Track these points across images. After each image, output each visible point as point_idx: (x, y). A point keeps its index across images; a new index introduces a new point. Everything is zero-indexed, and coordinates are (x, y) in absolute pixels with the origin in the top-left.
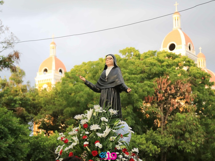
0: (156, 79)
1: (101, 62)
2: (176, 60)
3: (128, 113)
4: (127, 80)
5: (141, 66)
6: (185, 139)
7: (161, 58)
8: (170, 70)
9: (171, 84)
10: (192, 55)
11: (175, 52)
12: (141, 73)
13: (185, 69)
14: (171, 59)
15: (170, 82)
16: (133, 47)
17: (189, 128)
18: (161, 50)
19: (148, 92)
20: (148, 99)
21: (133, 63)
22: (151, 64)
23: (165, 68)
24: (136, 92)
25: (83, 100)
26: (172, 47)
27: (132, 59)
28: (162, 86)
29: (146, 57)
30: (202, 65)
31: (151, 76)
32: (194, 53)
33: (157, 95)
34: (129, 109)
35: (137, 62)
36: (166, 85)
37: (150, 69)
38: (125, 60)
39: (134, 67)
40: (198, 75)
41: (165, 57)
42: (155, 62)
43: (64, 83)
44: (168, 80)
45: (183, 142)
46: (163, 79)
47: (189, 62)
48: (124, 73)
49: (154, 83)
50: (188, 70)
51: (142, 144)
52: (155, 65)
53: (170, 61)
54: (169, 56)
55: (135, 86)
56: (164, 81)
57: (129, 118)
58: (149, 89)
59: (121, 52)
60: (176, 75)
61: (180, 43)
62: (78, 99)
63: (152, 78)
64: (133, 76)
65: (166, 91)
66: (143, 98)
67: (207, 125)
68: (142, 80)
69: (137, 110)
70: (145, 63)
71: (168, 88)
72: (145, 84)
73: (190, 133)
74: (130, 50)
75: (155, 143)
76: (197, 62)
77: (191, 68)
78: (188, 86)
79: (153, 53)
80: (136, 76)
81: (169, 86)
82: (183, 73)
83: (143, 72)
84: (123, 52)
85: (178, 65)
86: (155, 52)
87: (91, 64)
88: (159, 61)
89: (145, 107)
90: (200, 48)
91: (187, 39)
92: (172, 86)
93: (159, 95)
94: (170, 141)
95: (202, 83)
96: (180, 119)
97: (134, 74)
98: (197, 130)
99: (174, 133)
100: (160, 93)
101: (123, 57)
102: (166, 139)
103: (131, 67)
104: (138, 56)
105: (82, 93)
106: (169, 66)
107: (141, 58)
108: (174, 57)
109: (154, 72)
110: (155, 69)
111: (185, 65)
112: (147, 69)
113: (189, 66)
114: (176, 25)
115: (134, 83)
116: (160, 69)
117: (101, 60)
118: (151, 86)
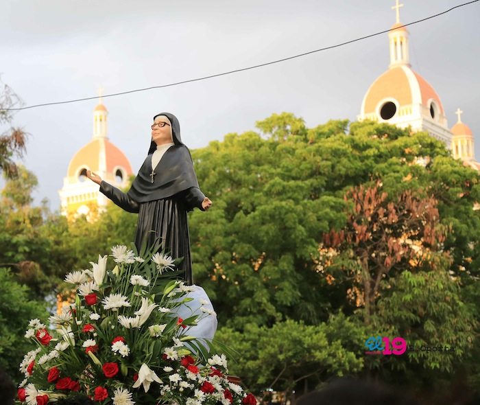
0: (351, 188)
1: (214, 151)
2: (398, 143)
3: (283, 273)
4: (279, 194)
5: (311, 158)
6: (425, 336)
7: (362, 137)
8: (383, 165)
9: (388, 200)
10: (438, 129)
11: (397, 121)
12: (312, 175)
13: (421, 162)
14: (384, 139)
15: (384, 195)
17: (434, 308)
18: (362, 117)
19: (331, 222)
20: (331, 239)
21: (291, 152)
22: (336, 153)
23: (370, 162)
24: (301, 222)
26: (388, 111)
27: (289, 141)
28: (366, 206)
31: (335, 183)
32: (445, 125)
33: (351, 228)
34: (286, 263)
35: (301, 149)
36: (374, 203)
37: (333, 167)
38: (273, 146)
39: (296, 161)
40: (453, 178)
41: (370, 134)
42: (347, 148)
44: (380, 190)
45: (419, 343)
46: (367, 190)
47: (432, 145)
48: (272, 176)
49: (345, 201)
50: (428, 166)
51: (320, 348)
52: (345, 154)
53: (384, 145)
54: (380, 133)
55: (300, 208)
56: (369, 193)
57: (286, 284)
58: (332, 214)
59: (260, 125)
60: (398, 180)
61: (408, 100)
63: (340, 188)
64: (292, 183)
65: (375, 217)
66: (319, 236)
68: (315, 193)
69: (304, 267)
70: (318, 152)
71: (381, 211)
72: (324, 203)
73: (438, 320)
74: (282, 121)
75: (349, 345)
76: (451, 147)
77: (438, 159)
78: (430, 205)
79: (342, 126)
80: (300, 183)
81: (384, 205)
82: (415, 171)
83: (315, 173)
84: (267, 125)
85: (403, 154)
86: (345, 123)
88: (356, 146)
89: (326, 257)
90: (459, 112)
91: (426, 91)
92: (391, 206)
93: (359, 229)
95: (466, 196)
96: (412, 287)
97: (295, 179)
98: (455, 313)
99: (397, 321)
100: (359, 222)
101: (266, 137)
102: (378, 336)
103: (287, 161)
104: (302, 133)
106: (380, 157)
107: (310, 137)
108: (395, 134)
109: (343, 171)
110: (345, 166)
111: (421, 154)
112: (325, 165)
113: (432, 155)
114: (398, 57)
115: (297, 201)
116: (359, 164)
117: (215, 145)
118: (338, 208)
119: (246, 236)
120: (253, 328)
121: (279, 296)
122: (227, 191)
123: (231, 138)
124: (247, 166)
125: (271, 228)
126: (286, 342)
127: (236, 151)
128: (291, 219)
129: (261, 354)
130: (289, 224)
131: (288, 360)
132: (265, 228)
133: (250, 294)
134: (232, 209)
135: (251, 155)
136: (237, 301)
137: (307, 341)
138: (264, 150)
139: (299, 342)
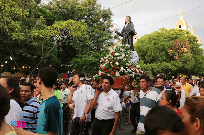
0: (174, 40)
1: (151, 34)
2: (182, 32)
3: (163, 54)
4: (163, 41)
5: (168, 35)
6: (187, 64)
7: (176, 31)
8: (180, 36)
9: (181, 42)
10: (188, 29)
12: (168, 38)
13: (186, 35)
14: (180, 31)
15: (180, 41)
16: (164, 28)
17: (188, 59)
18: (176, 28)
19: (172, 46)
20: (171, 48)
21: (165, 34)
22: (172, 34)
23: (178, 35)
24: (166, 46)
25: (145, 50)
26: (180, 27)
27: (164, 32)
28: (177, 43)
29: (170, 31)
30: (193, 33)
31: (172, 39)
32: (189, 29)
33: (175, 47)
34: (164, 53)
35: (166, 33)
36: (178, 42)
37: (172, 36)
38: (162, 33)
39: (165, 36)
40: (191, 38)
41: (178, 31)
42: (174, 33)
43: (137, 43)
44: (179, 40)
45: (186, 65)
47: (187, 32)
48: (161, 38)
49: (173, 42)
50: (187, 36)
51: (170, 66)
54: (179, 31)
55: (166, 43)
56: (178, 41)
57: (164, 56)
58: (172, 44)
59: (159, 30)
60: (182, 38)
61: (183, 25)
62: (143, 49)
63: (173, 40)
65: (178, 45)
66: (169, 48)
67: (195, 58)
68: (169, 41)
69: (167, 53)
70: (169, 34)
71: (180, 43)
72: (170, 43)
73: (189, 61)
74: (163, 29)
75: (175, 66)
76: (191, 32)
77: (189, 35)
78: (187, 42)
79: (173, 30)
80: (166, 39)
81: (180, 42)
82: (185, 37)
83: (169, 37)
84: (160, 30)
85: (183, 34)
86: (173, 29)
87: (148, 35)
88: (175, 33)
89: (170, 51)
90: (191, 27)
91: (186, 23)
92: (181, 43)
93: (176, 47)
94: (180, 65)
95: (194, 41)
96: (185, 56)
97: (165, 39)
98: (192, 60)
99: (182, 61)
100: (176, 46)
101: (160, 32)
102: (179, 64)
103: (164, 36)
104: (166, 31)
105: (145, 47)
106: (179, 34)
108: (181, 31)
109: (174, 37)
110: (174, 36)
111: (186, 34)
112: (170, 36)
113: (188, 34)
114: (181, 18)
115: (166, 42)
116: (176, 36)
117: (152, 33)
118: (173, 43)
119: (157, 48)
120: (159, 63)
121: (163, 58)
122: (154, 41)
123: (155, 32)
124: (157, 37)
125: (162, 47)
126: (164, 66)
127: (156, 34)
128: (165, 45)
129: (160, 68)
130: (165, 46)
131: (164, 68)
132: (161, 47)
133: (158, 58)
134: (155, 44)
135: (158, 35)
136: (156, 59)
137: (168, 65)
138: (160, 34)
139: (166, 66)
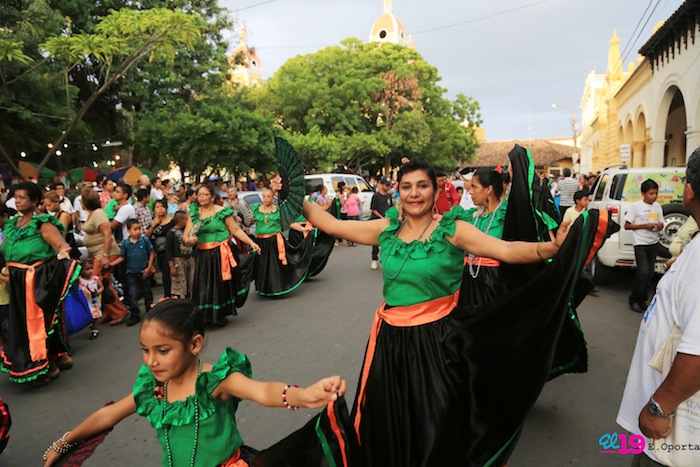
0: (382, 73)
2: (401, 53)
4: (354, 76)
5: (366, 59)
6: (412, 139)
7: (388, 51)
8: (397, 63)
9: (399, 80)
13: (410, 62)
15: (397, 77)
17: (416, 128)
19: (376, 89)
20: (374, 96)
21: (357, 56)
22: (376, 56)
23: (391, 61)
24: (364, 89)
25: (306, 98)
27: (354, 51)
28: (390, 82)
29: (370, 49)
31: (379, 70)
33: (383, 92)
35: (361, 54)
37: (376, 63)
38: (348, 53)
40: (425, 70)
42: (381, 54)
43: (282, 80)
44: (395, 74)
45: (409, 141)
46: (391, 74)
47: (415, 55)
48: (350, 68)
49: (381, 79)
50: (413, 64)
51: (374, 145)
52: (380, 57)
53: (395, 54)
55: (363, 82)
56: (391, 76)
58: (377, 86)
59: (342, 43)
60: (402, 70)
62: (301, 96)
63: (379, 73)
64: (359, 71)
65: (393, 88)
66: (370, 95)
67: (431, 124)
68: (368, 75)
70: (370, 56)
71: (396, 84)
72: (373, 81)
73: (417, 132)
74: (350, 41)
75: (385, 143)
77: (418, 61)
78: (415, 82)
80: (362, 71)
81: (397, 81)
82: (409, 66)
83: (368, 66)
84: (344, 43)
85: (404, 59)
87: (311, 57)
88: (385, 53)
91: (399, 26)
92: (400, 82)
94: (398, 140)
95: (430, 78)
96: (407, 119)
97: (359, 69)
98: (423, 129)
99: (401, 132)
100: (387, 89)
101: (344, 48)
102: (395, 139)
103: (355, 60)
104: (361, 47)
105: (304, 90)
106: (395, 59)
107: (365, 49)
109: (380, 65)
110: (381, 63)
111: (411, 58)
112: (372, 62)
113: (415, 59)
115: (362, 80)
116: (387, 63)
117: (321, 52)
118: (378, 83)
119: (337, 95)
120: (343, 136)
121: (352, 121)
122: (328, 76)
123: (328, 49)
124: (337, 63)
125: (351, 92)
126: (360, 143)
127: (333, 57)
128: (360, 88)
129: (349, 148)
130: (359, 90)
131: (361, 150)
132: (349, 91)
133: (340, 121)
134: (331, 83)
135: (339, 57)
136: (333, 125)
137: (369, 142)
138: (345, 54)
139: (365, 142)
